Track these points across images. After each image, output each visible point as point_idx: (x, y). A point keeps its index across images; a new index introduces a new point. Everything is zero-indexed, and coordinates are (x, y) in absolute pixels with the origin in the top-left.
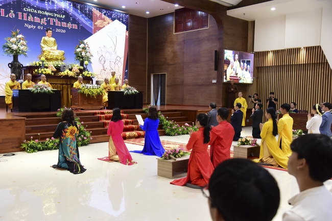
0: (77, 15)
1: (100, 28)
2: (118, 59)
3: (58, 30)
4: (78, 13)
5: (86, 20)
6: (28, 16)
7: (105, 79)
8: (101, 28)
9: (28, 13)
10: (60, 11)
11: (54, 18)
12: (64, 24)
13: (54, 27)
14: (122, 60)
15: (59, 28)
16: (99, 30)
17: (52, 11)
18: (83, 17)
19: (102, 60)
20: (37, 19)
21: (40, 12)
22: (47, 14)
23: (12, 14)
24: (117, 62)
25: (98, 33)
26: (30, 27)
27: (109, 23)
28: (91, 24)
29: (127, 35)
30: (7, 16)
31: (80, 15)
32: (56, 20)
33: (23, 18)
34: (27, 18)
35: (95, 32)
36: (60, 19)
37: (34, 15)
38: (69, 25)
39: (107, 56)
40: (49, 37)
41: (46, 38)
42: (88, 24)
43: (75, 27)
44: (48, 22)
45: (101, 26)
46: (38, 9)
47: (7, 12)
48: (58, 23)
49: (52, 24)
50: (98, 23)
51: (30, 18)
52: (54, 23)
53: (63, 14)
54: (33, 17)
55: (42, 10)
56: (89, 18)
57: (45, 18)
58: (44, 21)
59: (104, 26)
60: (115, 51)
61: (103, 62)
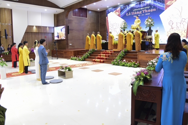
0: (155, 4)
1: (170, 6)
2: (184, 20)
3: (146, 14)
4: (156, 3)
5: (161, 5)
6: (135, 12)
9: (135, 11)
10: (147, 5)
11: (145, 9)
12: (149, 11)
13: (145, 13)
15: (147, 13)
16: (168, 7)
17: (144, 7)
18: (159, 4)
20: (138, 12)
21: (139, 9)
22: (142, 9)
23: (130, 14)
24: (183, 22)
25: (168, 9)
27: (176, 1)
28: (164, 6)
31: (157, 3)
32: (146, 10)
33: (133, 14)
35: (166, 8)
36: (147, 9)
37: (137, 11)
38: (152, 10)
40: (137, 19)
42: (162, 6)
43: (155, 10)
44: (142, 12)
45: (170, 4)
46: (138, 8)
47: (128, 14)
48: (146, 11)
50: (168, 3)
51: (136, 13)
52: (145, 12)
53: (148, 6)
54: (137, 12)
55: (140, 8)
56: (162, 3)
58: (140, 12)
59: (172, 4)
60: (181, 16)
61: (171, 24)
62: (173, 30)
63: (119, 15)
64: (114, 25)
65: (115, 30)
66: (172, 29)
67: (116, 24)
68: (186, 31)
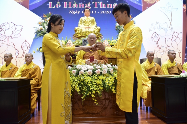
1: (150, 5)
2: (176, 34)
3: (102, 12)
6: (73, 3)
7: (148, 54)
8: (152, 4)
9: (73, 1)
12: (109, 6)
13: (99, 9)
14: (181, 36)
15: (103, 9)
16: (148, 7)
19: (156, 38)
20: (81, 5)
23: (58, 5)
24: (175, 38)
25: (149, 10)
26: (74, 13)
28: (140, 2)
29: (185, 8)
30: (54, 7)
32: (100, 3)
33: (68, 6)
34: (72, 5)
35: (145, 9)
36: (105, 2)
39: (162, 33)
40: (87, 16)
41: (83, 18)
42: (136, 2)
44: (93, 6)
47: (54, 4)
48: (102, 5)
49: (96, 7)
51: (75, 5)
52: (99, 6)
54: (78, 3)
57: (89, 3)
58: (88, 5)
59: (155, 3)
60: (171, 27)
61: (156, 40)
62: (161, 50)
63: (24, 4)
64: (8, 26)
65: (10, 40)
66: (158, 49)
67: (12, 25)
68: (181, 55)
